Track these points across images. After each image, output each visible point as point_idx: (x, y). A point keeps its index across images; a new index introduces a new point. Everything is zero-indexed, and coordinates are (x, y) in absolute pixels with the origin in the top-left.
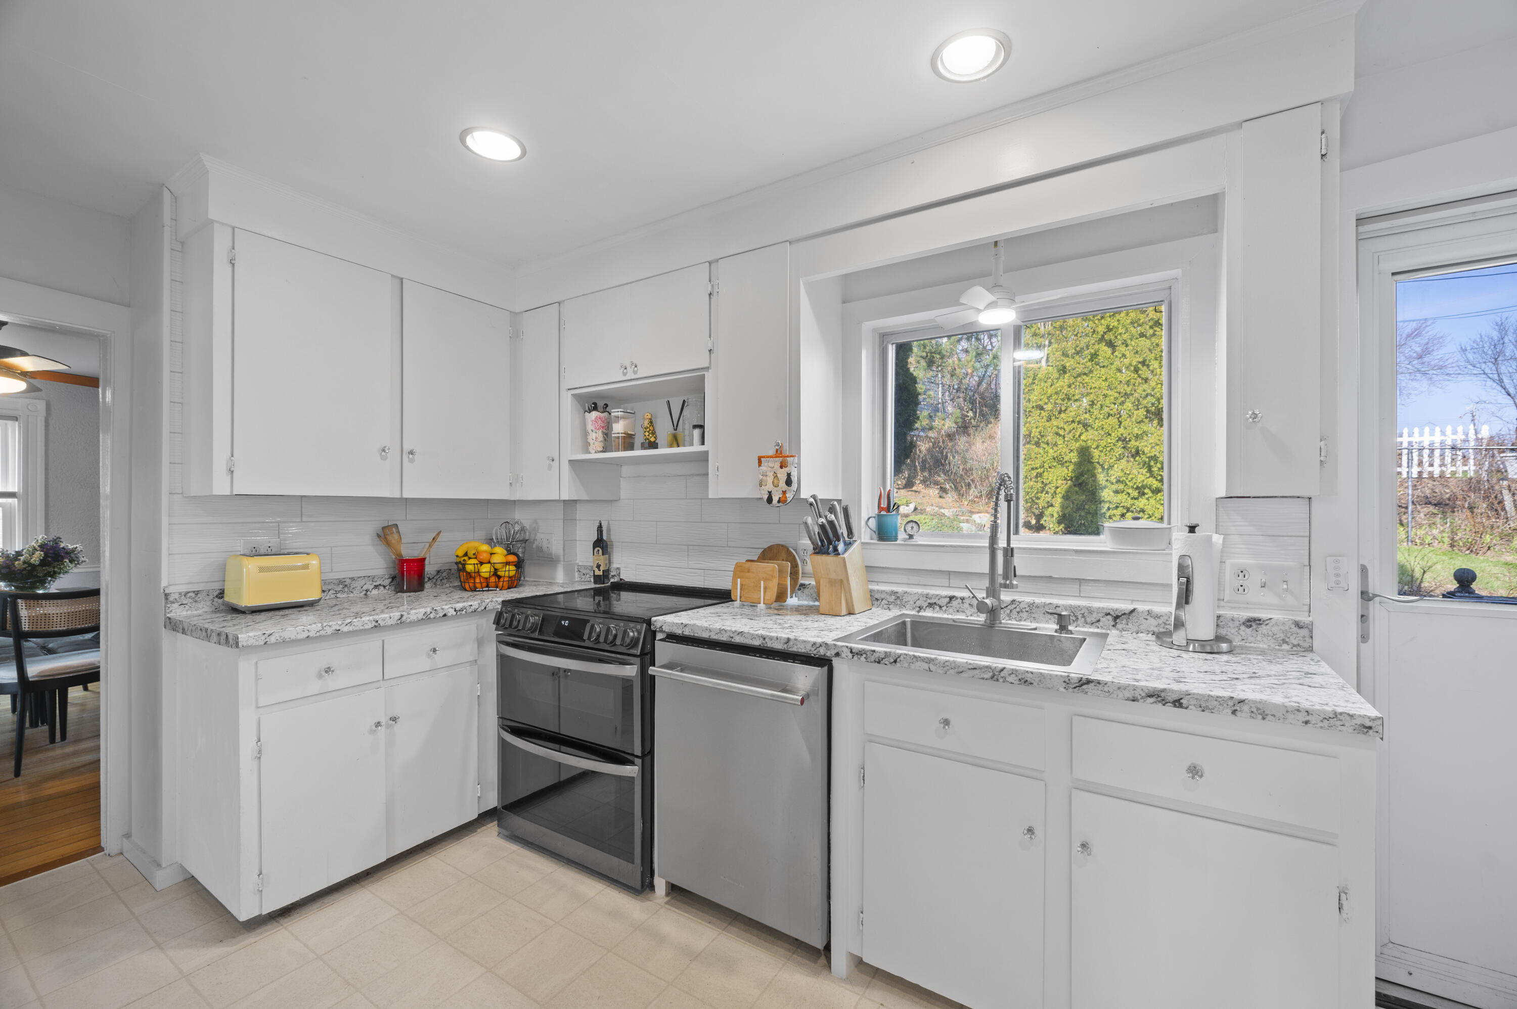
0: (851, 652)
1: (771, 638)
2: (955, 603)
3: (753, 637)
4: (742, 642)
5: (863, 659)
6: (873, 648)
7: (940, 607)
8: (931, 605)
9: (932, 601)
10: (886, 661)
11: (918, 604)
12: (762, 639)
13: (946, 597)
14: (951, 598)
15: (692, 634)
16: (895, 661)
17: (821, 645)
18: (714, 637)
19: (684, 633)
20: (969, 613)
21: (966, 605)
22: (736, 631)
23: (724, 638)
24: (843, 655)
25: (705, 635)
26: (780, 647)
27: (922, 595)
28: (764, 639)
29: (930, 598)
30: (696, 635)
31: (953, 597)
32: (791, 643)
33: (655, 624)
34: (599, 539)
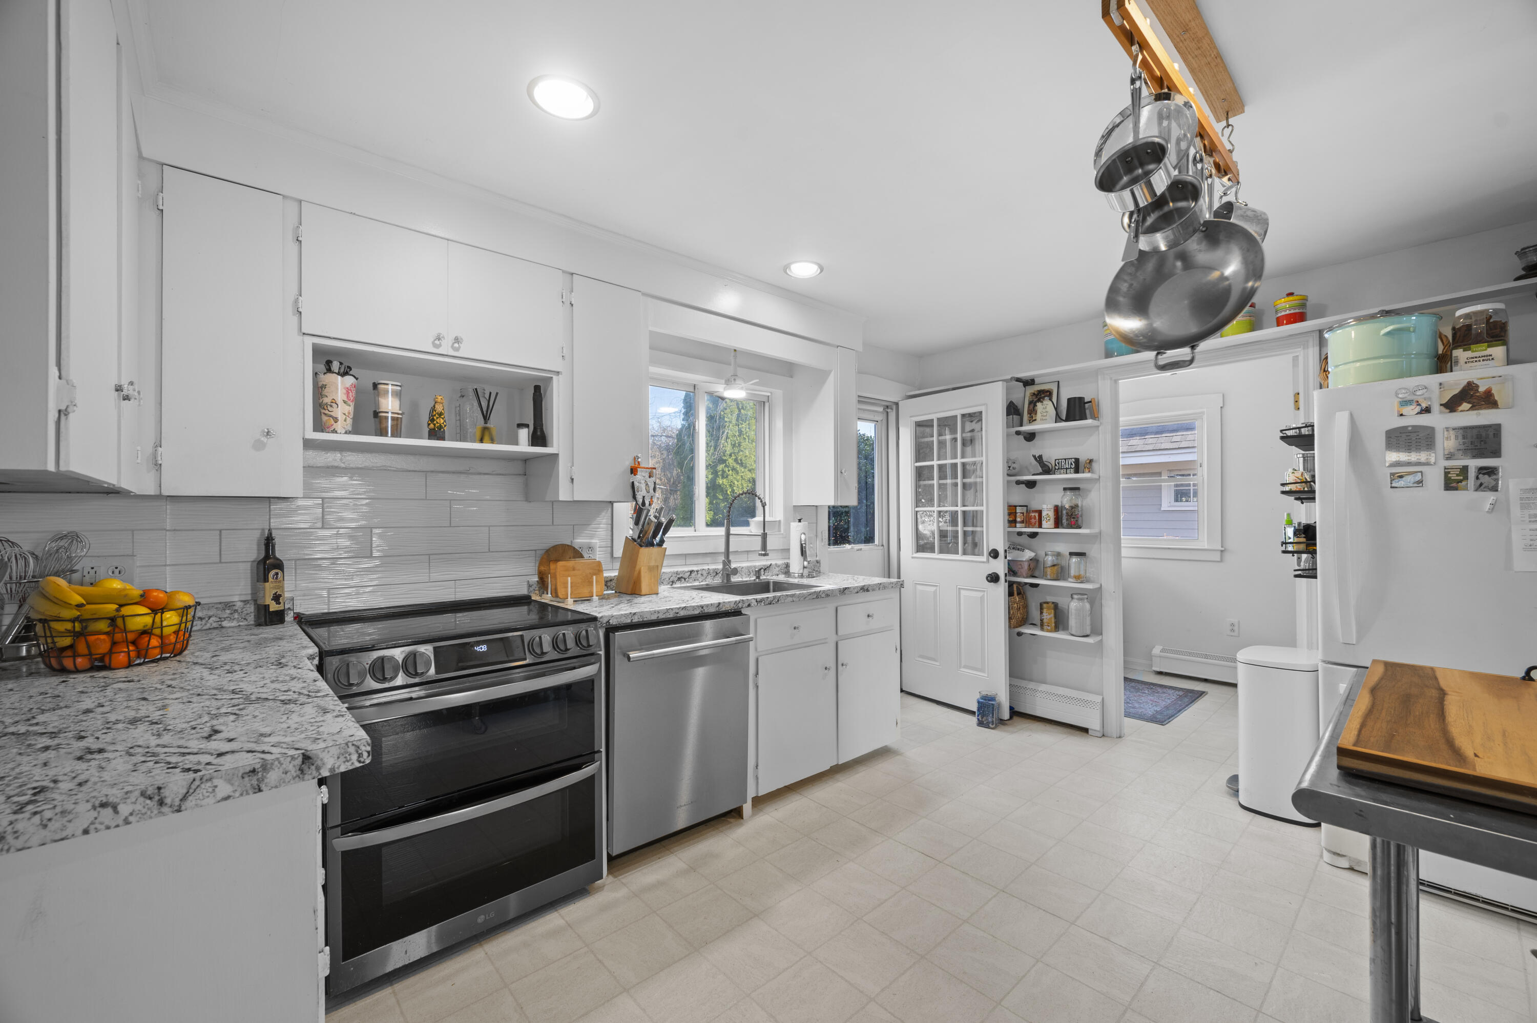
0: (757, 601)
1: (707, 606)
2: (693, 575)
3: (694, 608)
4: (686, 614)
5: (763, 604)
6: (767, 596)
7: (685, 579)
8: (679, 579)
9: (681, 576)
10: (774, 602)
11: (671, 580)
12: (700, 608)
13: (688, 572)
14: (691, 572)
15: (641, 620)
16: (778, 601)
17: (739, 602)
18: (662, 616)
19: (634, 621)
20: (700, 580)
21: (699, 575)
22: (680, 608)
23: (671, 615)
24: (752, 605)
25: (654, 617)
26: (714, 611)
27: (674, 573)
28: (702, 607)
29: (679, 574)
30: (645, 619)
31: (693, 571)
32: (721, 606)
33: (601, 620)
34: (267, 557)
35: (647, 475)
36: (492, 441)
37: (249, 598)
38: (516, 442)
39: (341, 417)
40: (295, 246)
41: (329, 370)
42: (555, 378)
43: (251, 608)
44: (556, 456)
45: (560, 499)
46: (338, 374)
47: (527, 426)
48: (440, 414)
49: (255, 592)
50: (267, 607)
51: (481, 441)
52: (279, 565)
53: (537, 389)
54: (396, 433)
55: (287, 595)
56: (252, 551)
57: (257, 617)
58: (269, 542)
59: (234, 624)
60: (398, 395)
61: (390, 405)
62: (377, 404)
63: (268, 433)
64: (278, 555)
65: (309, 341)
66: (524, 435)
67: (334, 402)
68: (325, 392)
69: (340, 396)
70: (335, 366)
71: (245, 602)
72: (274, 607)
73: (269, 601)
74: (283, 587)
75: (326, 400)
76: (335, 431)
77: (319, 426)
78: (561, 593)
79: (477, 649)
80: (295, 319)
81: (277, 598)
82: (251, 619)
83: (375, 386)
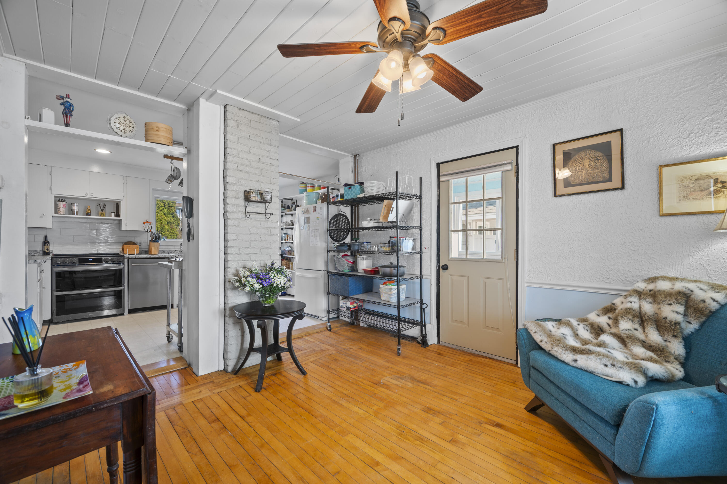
1: (161, 256)
3: (156, 256)
15: (139, 257)
18: (145, 257)
19: (136, 257)
23: (148, 257)
25: (143, 257)
33: (126, 256)
34: (45, 240)
35: (149, 224)
36: (104, 216)
37: (41, 250)
38: (111, 216)
39: (62, 211)
40: (50, 176)
41: (59, 201)
42: (121, 201)
43: (42, 252)
44: (121, 220)
45: (123, 230)
46: (61, 202)
47: (114, 212)
48: (89, 210)
49: (42, 249)
50: (45, 251)
51: (101, 216)
52: (48, 243)
53: (117, 204)
54: (77, 214)
55: (50, 250)
56: (42, 240)
57: (43, 254)
58: (46, 237)
59: (38, 255)
60: (77, 206)
61: (75, 208)
62: (72, 208)
63: (43, 215)
64: (48, 240)
65: (53, 195)
66: (113, 214)
67: (60, 208)
68: (58, 205)
69: (62, 206)
70: (60, 200)
71: (40, 250)
72: (47, 251)
73: (45, 250)
74: (49, 248)
75: (58, 207)
76: (60, 214)
77: (56, 212)
78: (125, 252)
79: (90, 260)
80: (50, 191)
81: (48, 250)
82: (42, 254)
83: (72, 204)
